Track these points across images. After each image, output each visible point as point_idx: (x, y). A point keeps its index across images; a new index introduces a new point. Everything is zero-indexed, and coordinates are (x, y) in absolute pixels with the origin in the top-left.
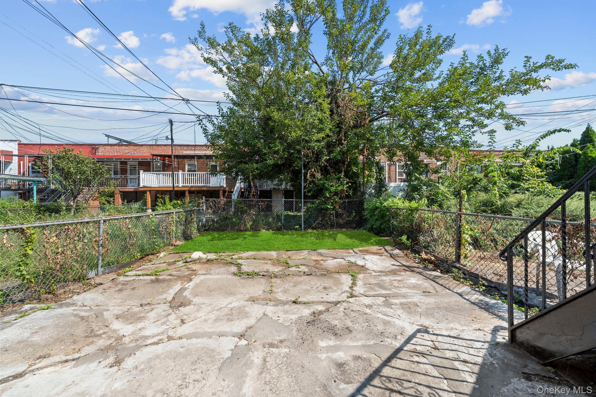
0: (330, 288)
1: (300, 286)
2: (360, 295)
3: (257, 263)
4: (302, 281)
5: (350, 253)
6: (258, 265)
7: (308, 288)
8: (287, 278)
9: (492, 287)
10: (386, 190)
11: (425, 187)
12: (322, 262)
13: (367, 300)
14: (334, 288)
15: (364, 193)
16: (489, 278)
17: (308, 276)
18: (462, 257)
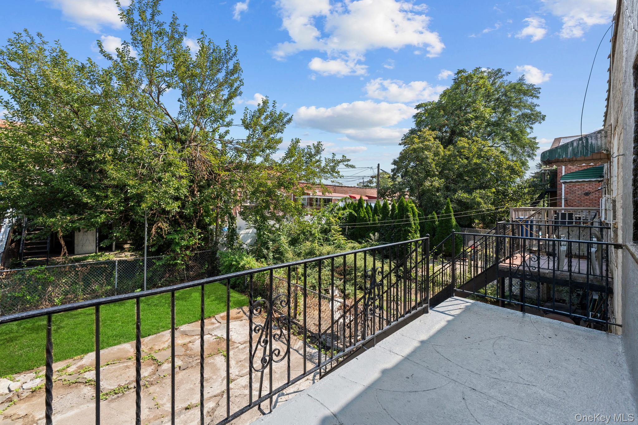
0: (211, 378)
1: (183, 386)
2: (237, 377)
3: (115, 370)
4: (182, 380)
5: (213, 324)
6: (118, 373)
7: (192, 386)
8: (164, 381)
9: (313, 337)
10: (237, 238)
11: (271, 243)
12: (190, 345)
13: (243, 381)
14: (214, 377)
15: (216, 243)
16: (312, 331)
17: (184, 371)
18: (297, 315)
